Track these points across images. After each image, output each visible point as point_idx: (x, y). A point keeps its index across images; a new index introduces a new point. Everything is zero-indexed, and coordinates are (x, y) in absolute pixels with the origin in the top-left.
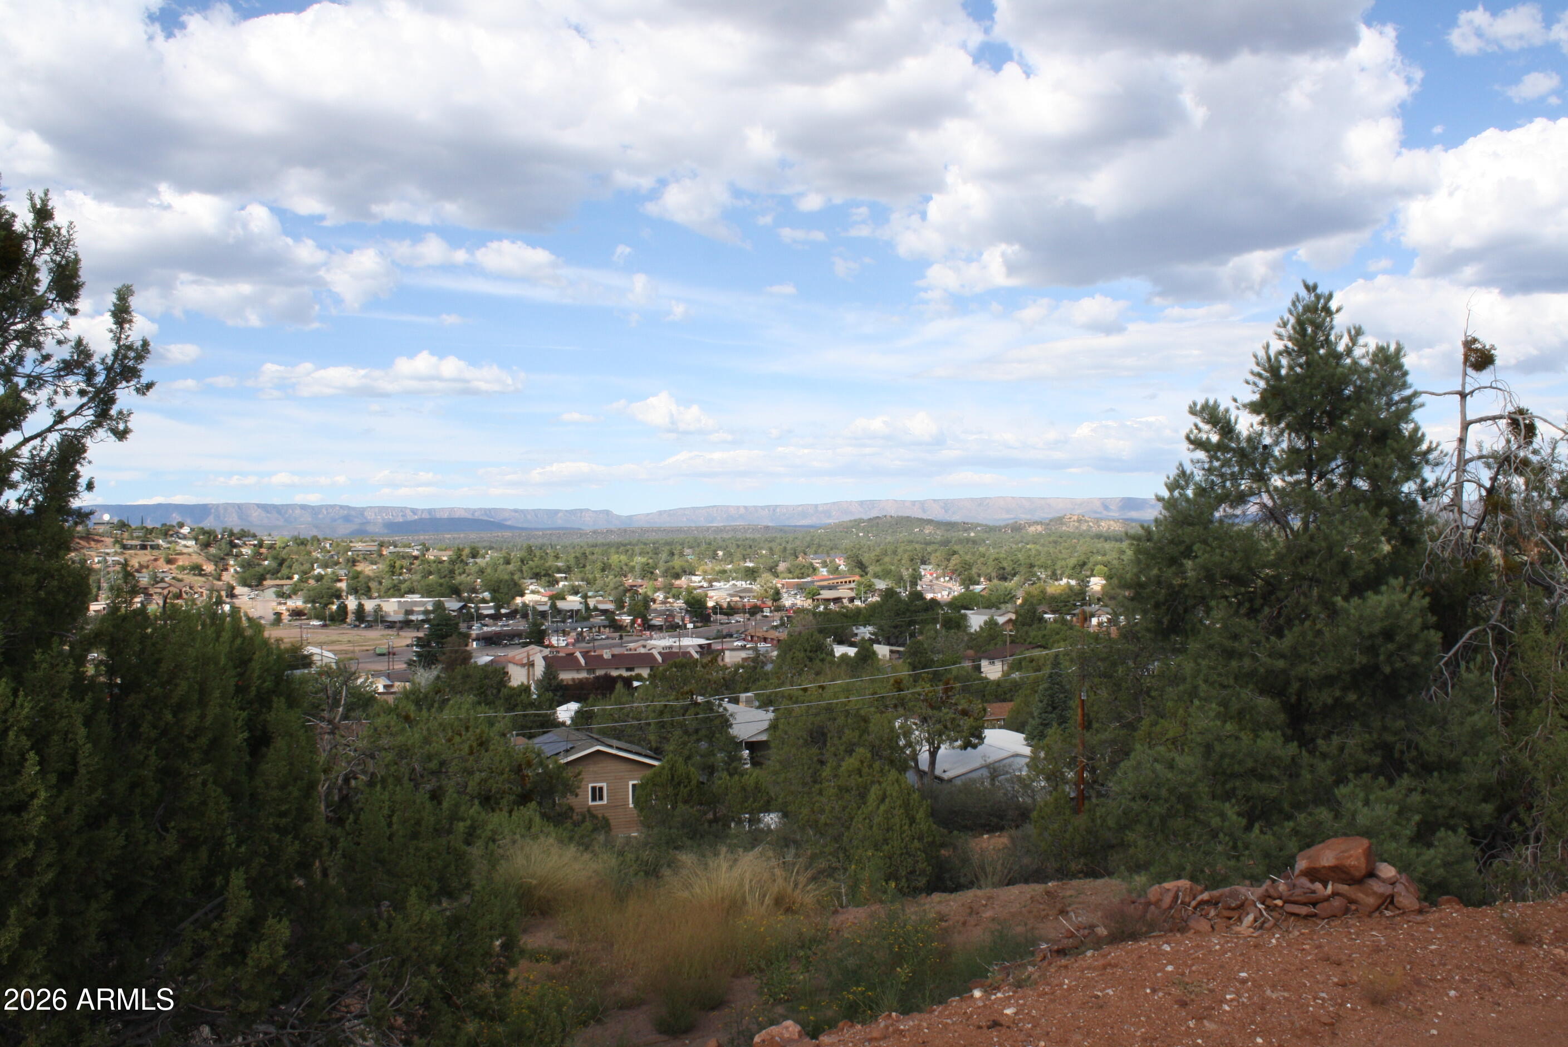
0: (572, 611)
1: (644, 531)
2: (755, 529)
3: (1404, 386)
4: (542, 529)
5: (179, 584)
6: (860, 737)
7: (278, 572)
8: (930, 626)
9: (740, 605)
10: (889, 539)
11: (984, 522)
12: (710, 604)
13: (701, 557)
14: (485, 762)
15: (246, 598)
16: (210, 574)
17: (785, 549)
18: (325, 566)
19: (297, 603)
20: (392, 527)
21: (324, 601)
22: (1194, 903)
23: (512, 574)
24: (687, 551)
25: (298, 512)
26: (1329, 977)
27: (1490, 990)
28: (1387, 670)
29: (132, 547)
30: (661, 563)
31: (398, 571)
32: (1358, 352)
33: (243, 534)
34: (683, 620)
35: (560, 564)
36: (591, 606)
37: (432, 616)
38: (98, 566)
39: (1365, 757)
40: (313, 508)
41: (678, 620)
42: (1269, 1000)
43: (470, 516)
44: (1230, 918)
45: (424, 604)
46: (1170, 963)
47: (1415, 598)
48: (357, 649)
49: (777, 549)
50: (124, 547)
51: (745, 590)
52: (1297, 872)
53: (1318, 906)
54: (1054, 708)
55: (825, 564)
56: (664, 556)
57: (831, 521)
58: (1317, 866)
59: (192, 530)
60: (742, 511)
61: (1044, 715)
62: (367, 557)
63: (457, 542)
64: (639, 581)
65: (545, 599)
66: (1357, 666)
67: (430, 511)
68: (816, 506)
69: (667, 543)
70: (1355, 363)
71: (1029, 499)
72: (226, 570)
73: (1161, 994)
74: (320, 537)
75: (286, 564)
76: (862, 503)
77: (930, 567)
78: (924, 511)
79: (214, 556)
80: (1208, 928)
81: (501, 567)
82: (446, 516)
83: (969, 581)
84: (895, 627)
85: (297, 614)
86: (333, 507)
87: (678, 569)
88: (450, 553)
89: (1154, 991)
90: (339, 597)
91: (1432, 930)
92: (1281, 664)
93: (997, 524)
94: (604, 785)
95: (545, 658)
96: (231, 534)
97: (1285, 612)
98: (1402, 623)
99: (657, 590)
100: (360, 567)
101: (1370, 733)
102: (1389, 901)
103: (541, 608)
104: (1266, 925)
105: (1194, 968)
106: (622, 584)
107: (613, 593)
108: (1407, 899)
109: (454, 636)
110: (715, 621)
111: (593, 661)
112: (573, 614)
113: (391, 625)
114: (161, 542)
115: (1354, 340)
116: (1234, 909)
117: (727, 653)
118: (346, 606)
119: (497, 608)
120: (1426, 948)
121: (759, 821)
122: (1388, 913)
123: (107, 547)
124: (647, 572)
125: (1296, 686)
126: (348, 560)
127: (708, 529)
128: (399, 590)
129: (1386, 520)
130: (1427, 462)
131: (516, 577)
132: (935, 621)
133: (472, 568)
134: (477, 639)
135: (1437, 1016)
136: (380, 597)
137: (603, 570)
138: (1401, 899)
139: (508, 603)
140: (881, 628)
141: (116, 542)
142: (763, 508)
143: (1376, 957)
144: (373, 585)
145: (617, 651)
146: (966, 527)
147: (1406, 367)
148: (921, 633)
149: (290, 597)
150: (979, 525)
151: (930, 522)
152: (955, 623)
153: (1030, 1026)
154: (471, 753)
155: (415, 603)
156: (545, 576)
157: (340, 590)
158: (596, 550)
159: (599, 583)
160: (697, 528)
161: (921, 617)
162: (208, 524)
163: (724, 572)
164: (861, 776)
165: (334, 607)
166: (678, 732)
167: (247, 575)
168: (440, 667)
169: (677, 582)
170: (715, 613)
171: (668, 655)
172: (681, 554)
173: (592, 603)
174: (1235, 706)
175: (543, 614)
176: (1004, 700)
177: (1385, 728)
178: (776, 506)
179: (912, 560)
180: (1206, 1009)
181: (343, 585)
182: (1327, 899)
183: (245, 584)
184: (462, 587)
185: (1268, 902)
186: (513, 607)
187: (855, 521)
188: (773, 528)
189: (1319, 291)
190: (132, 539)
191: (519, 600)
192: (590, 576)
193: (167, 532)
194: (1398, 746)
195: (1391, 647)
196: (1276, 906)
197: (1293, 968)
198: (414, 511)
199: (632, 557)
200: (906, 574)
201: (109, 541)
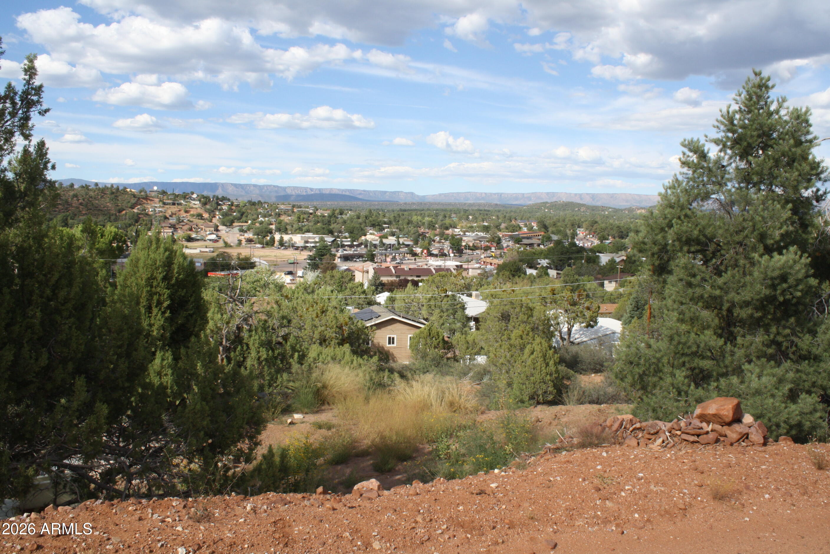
0: (390, 244)
1: (431, 204)
2: (490, 205)
3: (808, 133)
4: (378, 201)
5: (191, 223)
6: (528, 318)
7: (240, 219)
8: (579, 261)
9: (479, 245)
10: (561, 213)
11: (613, 207)
12: (464, 244)
13: (460, 219)
14: (323, 322)
15: (224, 232)
16: (207, 219)
17: (505, 217)
18: (265, 216)
19: (250, 235)
20: (300, 197)
21: (264, 234)
22: (631, 429)
23: (361, 224)
24: (453, 215)
25: (252, 188)
26: (693, 480)
27: (791, 496)
28: (781, 299)
29: (168, 204)
30: (439, 221)
31: (302, 220)
32: (783, 112)
33: (224, 199)
34: (449, 252)
35: (386, 220)
36: (401, 243)
37: (318, 244)
38: (151, 213)
39: (765, 349)
40: (260, 186)
41: (446, 252)
42: (651, 491)
43: (341, 193)
44: (650, 439)
45: (314, 238)
46: (601, 464)
47: (803, 258)
48: (279, 260)
49: (501, 216)
50: (164, 204)
51: (483, 237)
52: (695, 415)
53: (701, 437)
54: (638, 309)
55: (526, 226)
56: (440, 218)
57: (531, 203)
58: (705, 413)
59: (198, 196)
60: (484, 195)
61: (632, 312)
62: (286, 213)
63: (333, 206)
64: (427, 230)
65: (377, 238)
66: (762, 296)
67: (320, 190)
68: (523, 194)
69: (442, 210)
70: (780, 118)
71: (639, 195)
72: (215, 217)
73: (587, 483)
74: (262, 201)
75: (245, 215)
76: (548, 194)
77: (582, 229)
78: (581, 199)
79: (209, 210)
80: (636, 444)
81: (355, 220)
82: (328, 193)
83: (603, 238)
84: (561, 261)
85: (250, 241)
86: (270, 186)
87: (448, 225)
88: (329, 212)
89: (584, 480)
90: (271, 233)
91: (767, 456)
92: (718, 292)
93: (620, 208)
94: (395, 336)
95: (374, 269)
96: (218, 198)
97: (725, 262)
98: (793, 272)
99: (436, 235)
100: (282, 218)
101: (768, 335)
102: (745, 436)
103: (374, 242)
104: (668, 446)
105: (613, 468)
106: (418, 231)
107: (413, 236)
108: (756, 436)
109: (328, 255)
110: (465, 253)
111: (399, 271)
112: (391, 246)
113: (297, 248)
114: (182, 201)
115: (780, 106)
116: (652, 434)
117: (470, 270)
118: (274, 238)
119: (353, 241)
120: (759, 467)
121: (474, 359)
122: (744, 444)
123: (155, 203)
124: (431, 226)
125: (726, 306)
126: (276, 214)
127: (465, 204)
128: (302, 230)
129: (790, 212)
130: (820, 179)
131: (362, 226)
132: (582, 258)
133: (340, 220)
134: (340, 257)
135: (753, 509)
136: (292, 233)
137: (408, 224)
138: (753, 436)
139: (358, 239)
140: (553, 261)
141: (160, 201)
142: (495, 194)
143: (726, 470)
144: (289, 227)
145: (412, 266)
146: (604, 209)
147: (811, 122)
148: (574, 264)
149: (246, 232)
150: (610, 208)
151: (584, 205)
152: (593, 260)
153: (501, 495)
154: (317, 316)
155: (310, 238)
156: (378, 226)
157: (271, 229)
158: (405, 213)
159: (406, 230)
160: (459, 203)
161: (574, 256)
162: (205, 193)
163: (472, 227)
164: (522, 339)
165: (268, 238)
166: (437, 311)
167: (225, 220)
168: (319, 271)
169: (447, 232)
170: (466, 249)
171: (439, 269)
172: (450, 217)
173: (401, 241)
174: (688, 315)
175: (375, 246)
176: (614, 303)
177: (778, 333)
178: (502, 193)
179: (573, 225)
180: (611, 493)
181: (273, 227)
182: (707, 433)
183: (224, 225)
184: (334, 230)
185: (673, 432)
186: (360, 242)
187: (544, 203)
188: (500, 205)
189: (762, 75)
190: (168, 199)
191: (363, 238)
192: (401, 227)
193: (185, 196)
194: (785, 344)
195: (785, 285)
196: (677, 435)
197: (673, 473)
198: (311, 190)
199: (423, 218)
200: (569, 232)
201: (157, 200)
